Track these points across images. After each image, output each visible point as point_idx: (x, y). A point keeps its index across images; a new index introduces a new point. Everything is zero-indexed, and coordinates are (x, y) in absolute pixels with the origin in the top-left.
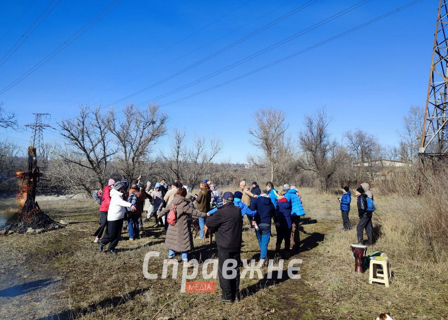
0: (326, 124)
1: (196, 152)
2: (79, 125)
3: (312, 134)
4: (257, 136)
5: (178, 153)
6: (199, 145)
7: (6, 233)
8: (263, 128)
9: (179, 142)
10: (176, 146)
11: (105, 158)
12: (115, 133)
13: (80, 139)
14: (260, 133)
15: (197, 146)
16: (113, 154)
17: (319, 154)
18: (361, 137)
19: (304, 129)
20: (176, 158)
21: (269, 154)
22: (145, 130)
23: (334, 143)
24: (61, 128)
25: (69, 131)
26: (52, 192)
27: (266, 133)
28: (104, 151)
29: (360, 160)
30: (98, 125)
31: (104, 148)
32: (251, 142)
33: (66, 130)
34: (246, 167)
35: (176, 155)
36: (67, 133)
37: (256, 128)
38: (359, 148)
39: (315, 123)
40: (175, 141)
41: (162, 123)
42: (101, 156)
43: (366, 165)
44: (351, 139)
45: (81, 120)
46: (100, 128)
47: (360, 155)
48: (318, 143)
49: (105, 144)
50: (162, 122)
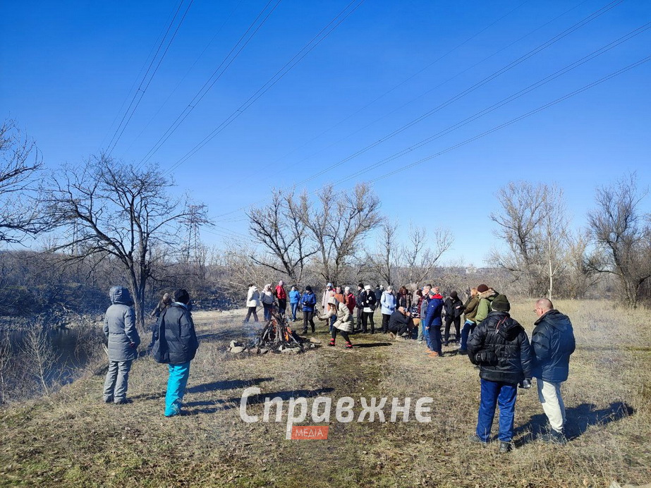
0: (636, 200)
1: (412, 249)
2: (269, 216)
4: (503, 223)
5: (389, 251)
6: (417, 240)
7: (258, 352)
8: (511, 211)
9: (389, 235)
10: (384, 241)
11: (301, 259)
13: (272, 234)
15: (414, 241)
16: (314, 253)
20: (386, 258)
21: (524, 251)
22: (352, 220)
24: (250, 220)
25: (260, 224)
26: (214, 306)
28: (300, 250)
31: (300, 245)
32: (495, 233)
33: (257, 222)
34: (467, 272)
35: (385, 254)
36: (257, 227)
37: (501, 212)
39: (615, 199)
42: (297, 257)
45: (274, 209)
46: (295, 219)
49: (301, 241)
50: (372, 208)
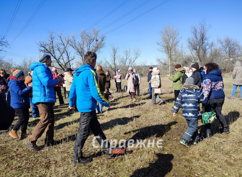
0: (206, 31)
1: (125, 58)
2: (50, 44)
3: (197, 38)
4: (162, 45)
5: (115, 59)
6: (127, 53)
8: (165, 40)
9: (115, 52)
10: (113, 54)
12: (76, 48)
13: (52, 52)
14: (164, 43)
16: (72, 60)
17: (201, 51)
18: (228, 42)
19: (191, 36)
20: (114, 62)
21: (170, 57)
23: (212, 43)
24: (39, 46)
25: (44, 47)
27: (168, 43)
29: (228, 56)
30: (62, 43)
32: (158, 50)
33: (42, 47)
35: (113, 60)
36: (43, 49)
37: (160, 40)
38: (227, 49)
39: (198, 31)
40: (112, 52)
41: (102, 40)
43: (231, 59)
44: (222, 43)
45: (51, 40)
46: (64, 45)
47: (228, 54)
48: (200, 44)
